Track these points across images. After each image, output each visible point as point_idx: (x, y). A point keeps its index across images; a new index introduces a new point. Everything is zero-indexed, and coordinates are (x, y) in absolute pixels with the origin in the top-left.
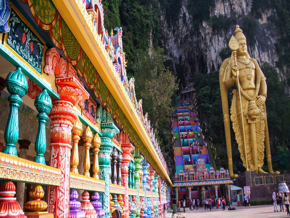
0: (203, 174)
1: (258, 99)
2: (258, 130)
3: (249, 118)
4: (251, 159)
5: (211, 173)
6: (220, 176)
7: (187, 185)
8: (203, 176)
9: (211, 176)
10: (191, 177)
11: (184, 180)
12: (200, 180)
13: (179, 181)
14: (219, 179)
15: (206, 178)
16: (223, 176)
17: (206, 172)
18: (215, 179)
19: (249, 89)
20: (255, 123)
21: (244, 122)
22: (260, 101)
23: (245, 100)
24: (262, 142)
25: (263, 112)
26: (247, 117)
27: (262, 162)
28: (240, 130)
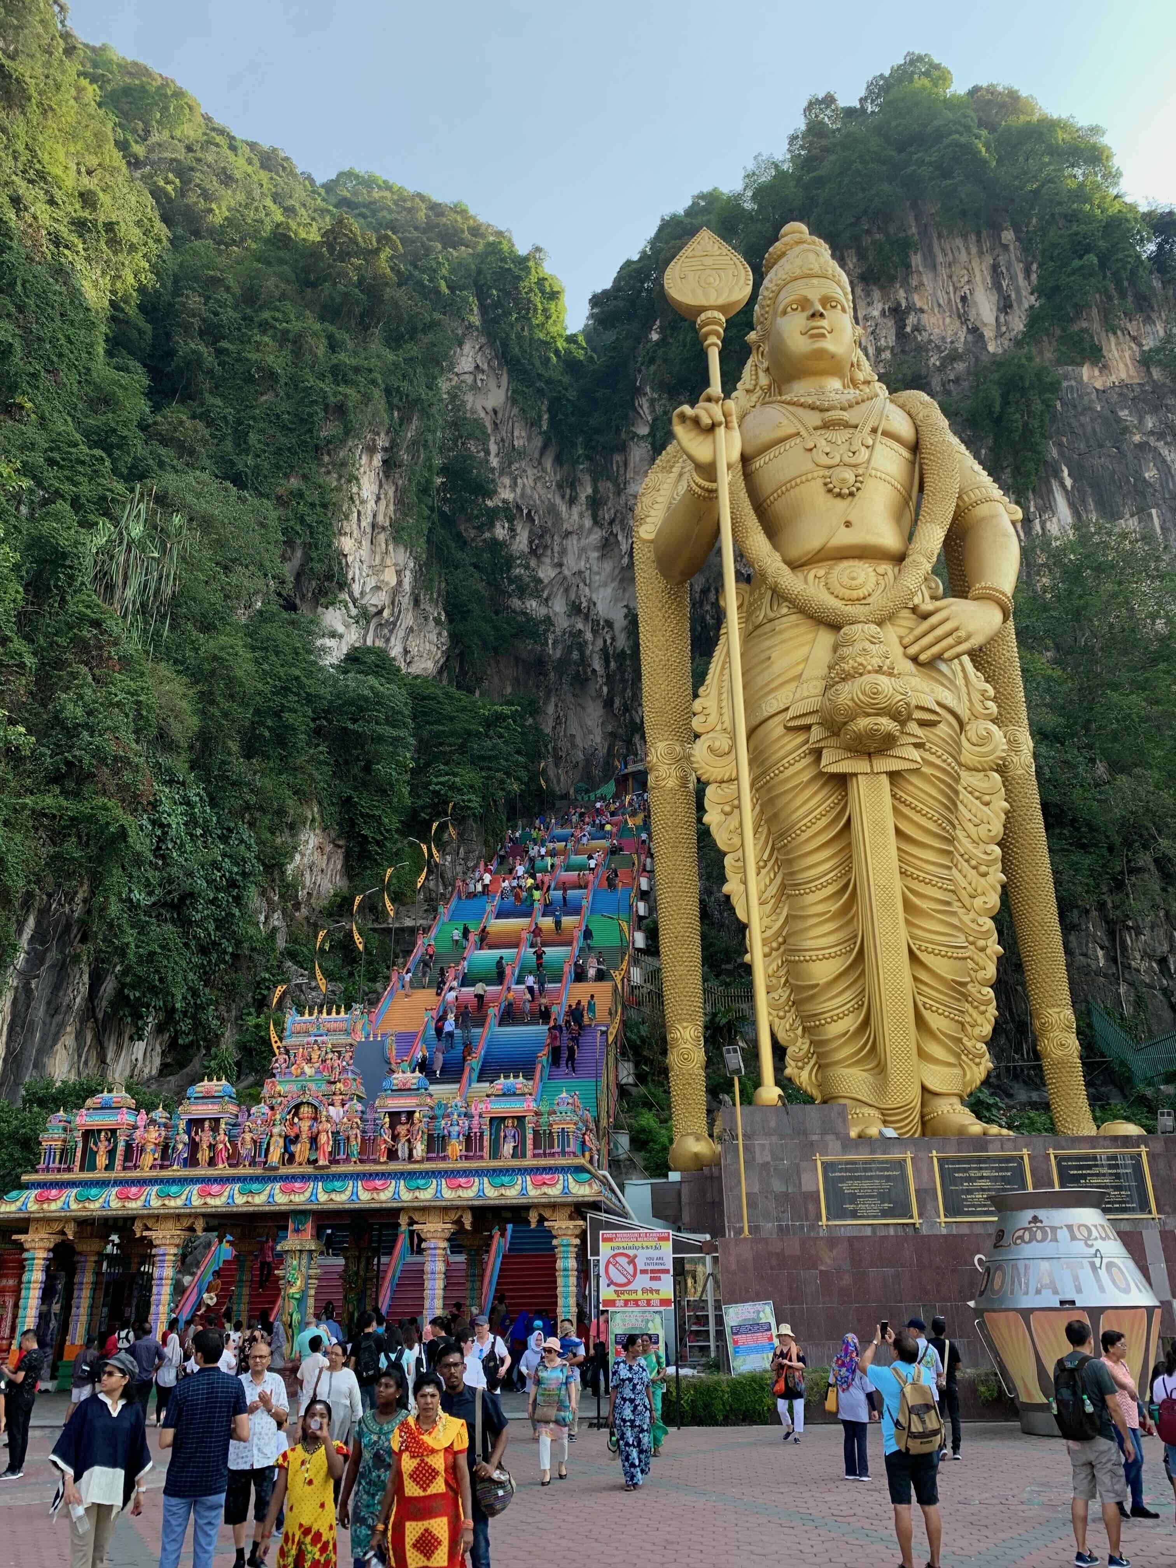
0: (315, 1119)
1: (925, 616)
2: (923, 822)
3: (832, 742)
4: (852, 1029)
5: (394, 1116)
6: (486, 1137)
7: (134, 1206)
8: (314, 1140)
9: (395, 1137)
10: (194, 1146)
11: (125, 1168)
12: (277, 1168)
13: (69, 1170)
14: (466, 1165)
15: (342, 1156)
16: (510, 1139)
17: (343, 1105)
18: (428, 1166)
19: (846, 558)
20: (894, 776)
21: (788, 773)
22: (939, 632)
23: (802, 629)
24: (972, 914)
25: (993, 721)
26: (816, 733)
27: (976, 1057)
28: (764, 830)
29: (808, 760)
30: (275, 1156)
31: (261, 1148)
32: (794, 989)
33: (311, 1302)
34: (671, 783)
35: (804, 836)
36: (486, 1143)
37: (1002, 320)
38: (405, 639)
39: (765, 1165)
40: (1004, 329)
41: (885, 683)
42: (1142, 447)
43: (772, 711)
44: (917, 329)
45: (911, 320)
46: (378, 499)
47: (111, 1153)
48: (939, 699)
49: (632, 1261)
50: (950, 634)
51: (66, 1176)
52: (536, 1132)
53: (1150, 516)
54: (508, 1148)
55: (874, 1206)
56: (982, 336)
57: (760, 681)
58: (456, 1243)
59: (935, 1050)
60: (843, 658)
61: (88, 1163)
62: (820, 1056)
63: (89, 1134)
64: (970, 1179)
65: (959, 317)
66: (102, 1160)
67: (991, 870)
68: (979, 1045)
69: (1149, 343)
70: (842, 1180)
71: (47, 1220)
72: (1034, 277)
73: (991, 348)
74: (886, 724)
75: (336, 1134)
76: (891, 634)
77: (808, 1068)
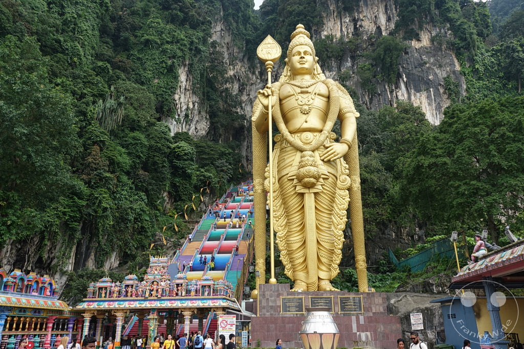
0: (158, 285)
1: (327, 148)
3: (299, 184)
4: (301, 262)
5: (178, 285)
6: (201, 291)
7: (112, 307)
8: (157, 290)
9: (178, 290)
10: (127, 292)
11: (109, 297)
12: (147, 298)
13: (95, 297)
14: (195, 297)
15: (164, 295)
16: (207, 291)
17: (165, 281)
18: (186, 297)
19: (306, 131)
20: (316, 194)
21: (288, 192)
22: (330, 153)
23: (293, 151)
24: (337, 230)
25: (348, 175)
26: (295, 181)
27: (335, 269)
28: (283, 206)
29: (293, 188)
30: (147, 295)
31: (144, 292)
32: (288, 251)
33: (156, 331)
34: (259, 191)
35: (292, 209)
36: (201, 292)
37: (387, 24)
38: (196, 124)
39: (268, 299)
40: (388, 27)
41: (312, 169)
42: (429, 68)
43: (285, 174)
44: (361, 26)
45: (359, 23)
46: (187, 80)
47: (106, 293)
48: (329, 171)
49: (226, 322)
50: (333, 153)
51: (94, 299)
52: (213, 289)
53: (430, 91)
54: (206, 293)
55: (294, 309)
56: (381, 29)
57: (282, 165)
58: (193, 316)
59: (324, 268)
60: (302, 161)
61: (100, 295)
62: (294, 269)
63: (100, 288)
64: (318, 303)
65: (374, 22)
66: (103, 295)
67: (343, 218)
68: (336, 266)
69: (434, 34)
70: (287, 302)
71: (90, 310)
72: (398, 10)
73: (383, 34)
74: (312, 180)
75: (163, 289)
76: (317, 153)
77: (290, 272)
